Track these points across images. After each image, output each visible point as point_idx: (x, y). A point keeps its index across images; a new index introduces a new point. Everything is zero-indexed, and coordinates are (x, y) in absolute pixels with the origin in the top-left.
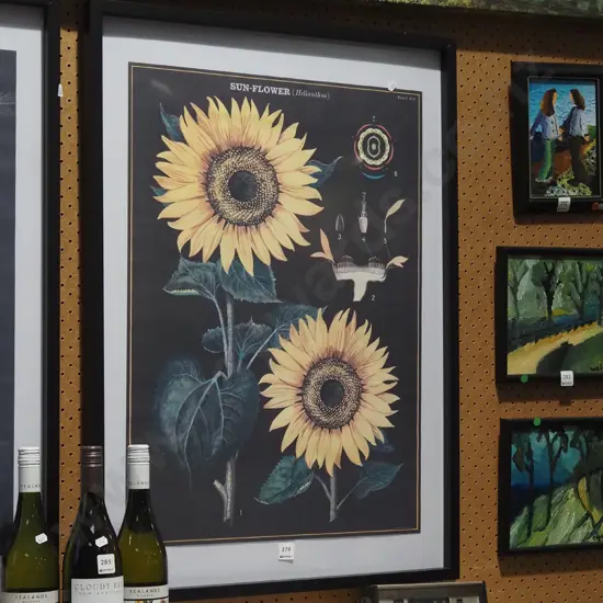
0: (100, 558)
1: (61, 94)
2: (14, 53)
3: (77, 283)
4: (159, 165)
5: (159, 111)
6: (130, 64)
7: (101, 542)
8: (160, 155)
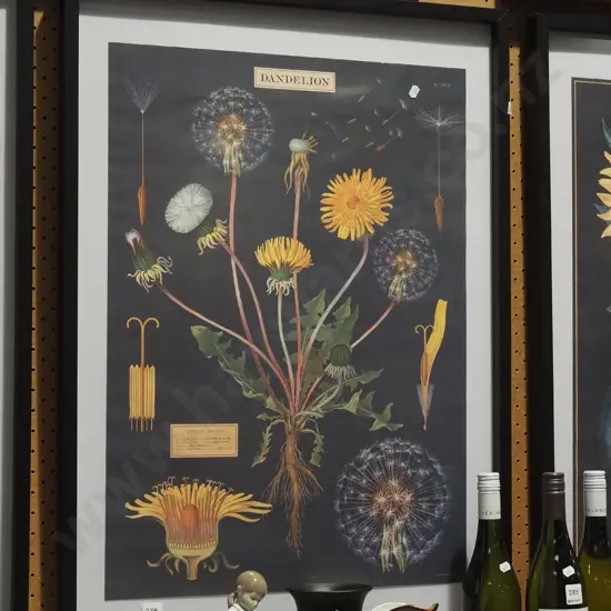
0: (568, 587)
1: (509, 112)
2: (464, 71)
3: (522, 304)
4: (602, 182)
5: (601, 126)
6: (574, 79)
7: (569, 571)
8: (602, 172)
